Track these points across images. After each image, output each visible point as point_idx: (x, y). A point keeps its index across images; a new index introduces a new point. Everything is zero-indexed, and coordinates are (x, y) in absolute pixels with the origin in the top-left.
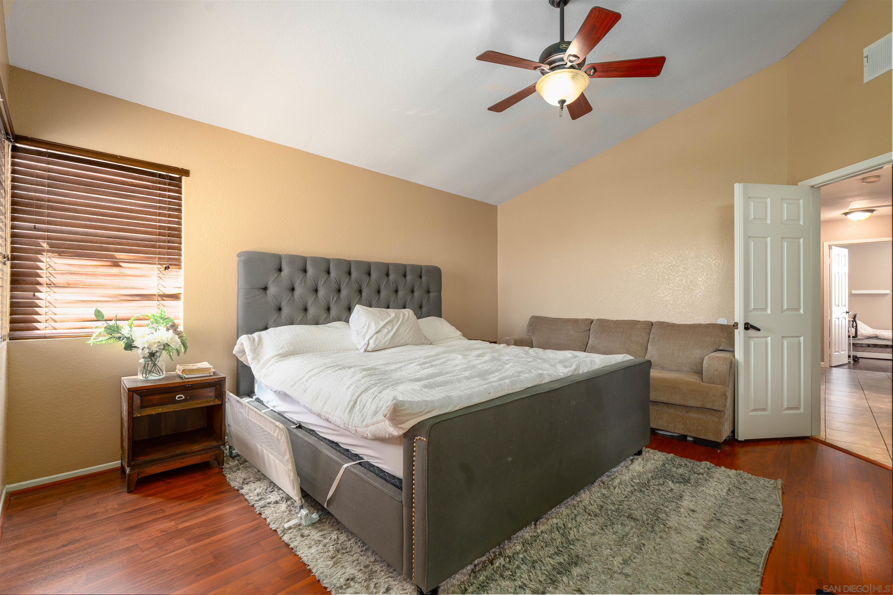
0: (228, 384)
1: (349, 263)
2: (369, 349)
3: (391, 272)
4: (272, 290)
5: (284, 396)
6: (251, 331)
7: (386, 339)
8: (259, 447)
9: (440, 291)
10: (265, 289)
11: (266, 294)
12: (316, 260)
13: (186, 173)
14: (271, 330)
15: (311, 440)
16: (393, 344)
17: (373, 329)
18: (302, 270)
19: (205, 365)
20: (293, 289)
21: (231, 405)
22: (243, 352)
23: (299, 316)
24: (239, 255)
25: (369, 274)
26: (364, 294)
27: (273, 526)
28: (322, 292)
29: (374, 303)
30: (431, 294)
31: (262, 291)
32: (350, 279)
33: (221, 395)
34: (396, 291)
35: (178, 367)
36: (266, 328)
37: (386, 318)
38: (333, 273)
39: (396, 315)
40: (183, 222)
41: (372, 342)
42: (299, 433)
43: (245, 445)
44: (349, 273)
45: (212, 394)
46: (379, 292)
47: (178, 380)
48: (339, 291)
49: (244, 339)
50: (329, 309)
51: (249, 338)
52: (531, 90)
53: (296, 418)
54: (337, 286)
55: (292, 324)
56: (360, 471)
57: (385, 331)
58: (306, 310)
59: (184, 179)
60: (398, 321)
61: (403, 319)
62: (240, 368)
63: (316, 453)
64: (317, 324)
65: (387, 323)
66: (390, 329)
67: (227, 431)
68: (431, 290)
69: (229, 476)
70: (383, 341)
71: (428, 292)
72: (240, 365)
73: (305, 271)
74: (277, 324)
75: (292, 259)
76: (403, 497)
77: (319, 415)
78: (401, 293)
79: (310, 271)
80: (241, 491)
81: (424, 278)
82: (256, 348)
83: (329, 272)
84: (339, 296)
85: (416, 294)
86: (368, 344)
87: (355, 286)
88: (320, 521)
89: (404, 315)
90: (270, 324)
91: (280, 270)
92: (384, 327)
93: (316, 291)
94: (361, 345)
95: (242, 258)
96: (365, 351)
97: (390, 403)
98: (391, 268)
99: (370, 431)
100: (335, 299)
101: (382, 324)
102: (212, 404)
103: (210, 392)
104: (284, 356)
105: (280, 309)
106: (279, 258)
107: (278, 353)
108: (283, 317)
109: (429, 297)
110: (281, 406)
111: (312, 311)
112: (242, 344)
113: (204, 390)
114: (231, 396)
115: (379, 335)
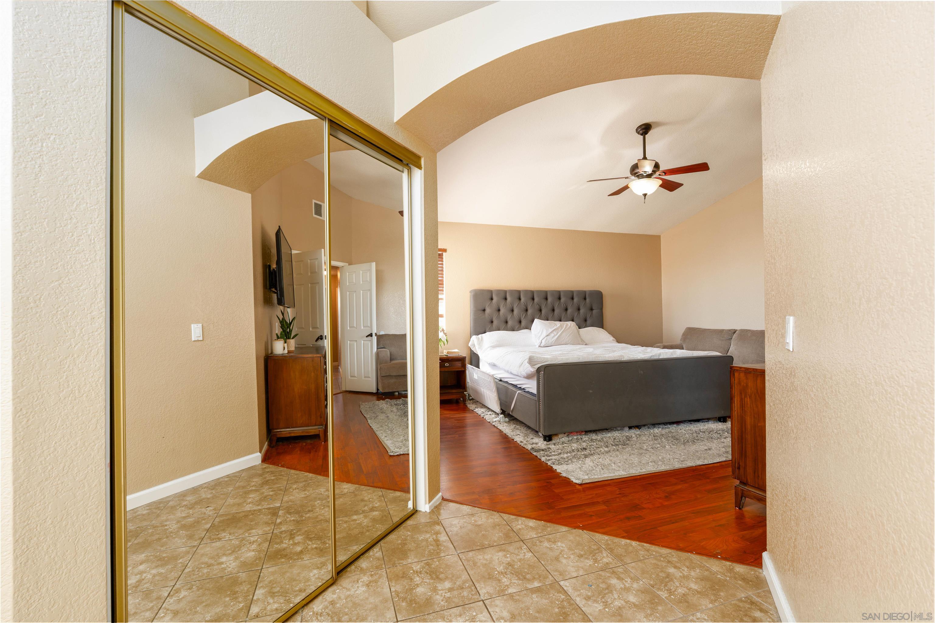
0: (467, 360)
1: (532, 292)
2: (542, 345)
3: (562, 297)
4: (488, 311)
5: (494, 366)
6: (477, 334)
7: (552, 340)
8: (482, 390)
9: (602, 309)
10: (484, 310)
11: (485, 313)
12: (512, 292)
13: (445, 250)
14: (487, 333)
15: (506, 385)
16: (557, 343)
17: (545, 334)
18: (504, 299)
19: (456, 350)
20: (499, 310)
21: (469, 371)
22: (474, 345)
23: (503, 326)
24: (471, 292)
25: (546, 299)
26: (543, 312)
27: (489, 421)
28: (516, 311)
29: (549, 318)
30: (594, 311)
31: (482, 311)
32: (533, 302)
33: (464, 366)
34: (566, 310)
35: (445, 351)
36: (485, 333)
37: (554, 327)
38: (523, 299)
39: (561, 325)
40: (444, 276)
41: (543, 341)
42: (500, 383)
43: (476, 392)
44: (533, 299)
45: (460, 365)
46: (553, 310)
47: (445, 357)
48: (527, 310)
49: (474, 337)
50: (520, 322)
51: (477, 337)
52: (626, 188)
53: (499, 376)
54: (525, 308)
55: (499, 330)
56: (524, 393)
57: (552, 335)
58: (507, 322)
59: (444, 253)
60: (562, 329)
61: (566, 328)
62: (472, 354)
63: (507, 389)
64: (514, 330)
65: (554, 330)
66: (555, 333)
67: (467, 386)
68: (594, 308)
69: (468, 406)
70: (550, 341)
71: (592, 309)
72: (472, 353)
73: (506, 299)
74: (490, 330)
75: (499, 292)
76: (536, 399)
77: (508, 372)
78: (569, 311)
79: (509, 299)
80: (474, 411)
81: (588, 300)
82: (480, 342)
83: (520, 299)
84: (527, 313)
85: (582, 311)
86: (541, 342)
87: (537, 307)
88: (509, 422)
89: (567, 325)
90: (487, 330)
91: (492, 299)
92: (551, 332)
93: (513, 311)
94: (537, 344)
95: (472, 294)
96: (539, 346)
97: (528, 357)
98: (562, 294)
99: (524, 373)
100: (524, 315)
101: (550, 330)
102: (460, 370)
103: (459, 364)
104: (494, 347)
105: (492, 322)
106: (491, 292)
107: (492, 345)
108: (494, 326)
109: (592, 313)
110: (492, 372)
111: (510, 323)
112: (473, 340)
113: (457, 362)
114: (469, 367)
115: (548, 337)
